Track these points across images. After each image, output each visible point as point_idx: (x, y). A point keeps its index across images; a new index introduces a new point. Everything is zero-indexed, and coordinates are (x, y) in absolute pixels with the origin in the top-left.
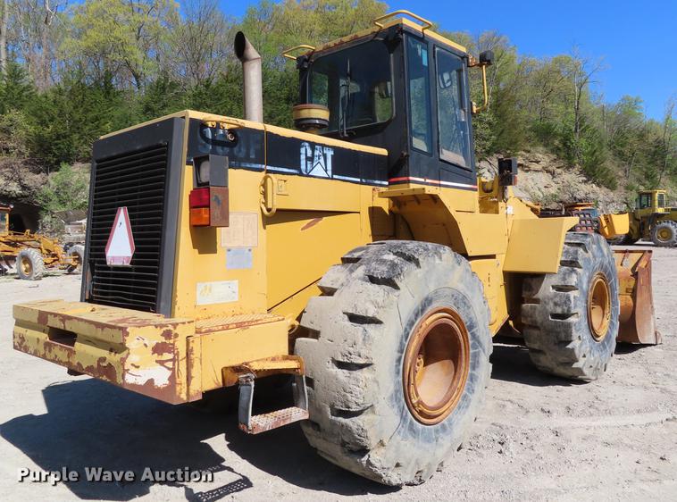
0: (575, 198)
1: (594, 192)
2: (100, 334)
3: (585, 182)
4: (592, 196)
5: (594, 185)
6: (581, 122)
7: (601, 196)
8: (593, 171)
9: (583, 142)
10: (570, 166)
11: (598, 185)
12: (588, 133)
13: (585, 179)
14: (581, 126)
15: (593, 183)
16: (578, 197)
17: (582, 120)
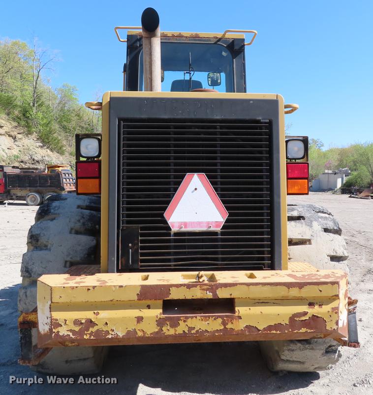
0: (34, 160)
1: (48, 156)
2: (294, 292)
3: (42, 147)
4: (47, 158)
5: (48, 150)
6: (37, 99)
7: (54, 159)
8: (48, 139)
9: (40, 115)
10: (29, 133)
11: (52, 150)
12: (44, 108)
13: (41, 145)
14: (37, 102)
15: (47, 148)
16: (36, 159)
17: (39, 97)
